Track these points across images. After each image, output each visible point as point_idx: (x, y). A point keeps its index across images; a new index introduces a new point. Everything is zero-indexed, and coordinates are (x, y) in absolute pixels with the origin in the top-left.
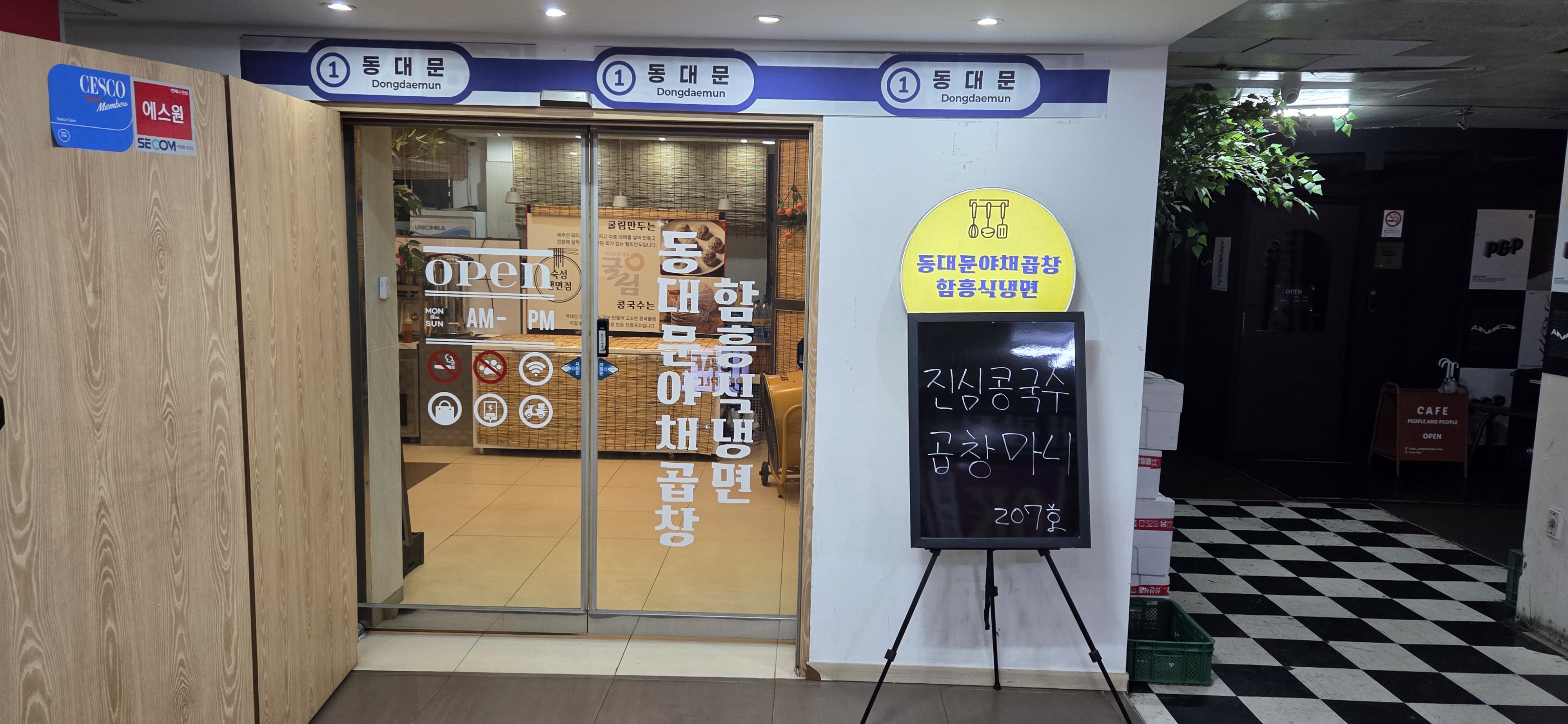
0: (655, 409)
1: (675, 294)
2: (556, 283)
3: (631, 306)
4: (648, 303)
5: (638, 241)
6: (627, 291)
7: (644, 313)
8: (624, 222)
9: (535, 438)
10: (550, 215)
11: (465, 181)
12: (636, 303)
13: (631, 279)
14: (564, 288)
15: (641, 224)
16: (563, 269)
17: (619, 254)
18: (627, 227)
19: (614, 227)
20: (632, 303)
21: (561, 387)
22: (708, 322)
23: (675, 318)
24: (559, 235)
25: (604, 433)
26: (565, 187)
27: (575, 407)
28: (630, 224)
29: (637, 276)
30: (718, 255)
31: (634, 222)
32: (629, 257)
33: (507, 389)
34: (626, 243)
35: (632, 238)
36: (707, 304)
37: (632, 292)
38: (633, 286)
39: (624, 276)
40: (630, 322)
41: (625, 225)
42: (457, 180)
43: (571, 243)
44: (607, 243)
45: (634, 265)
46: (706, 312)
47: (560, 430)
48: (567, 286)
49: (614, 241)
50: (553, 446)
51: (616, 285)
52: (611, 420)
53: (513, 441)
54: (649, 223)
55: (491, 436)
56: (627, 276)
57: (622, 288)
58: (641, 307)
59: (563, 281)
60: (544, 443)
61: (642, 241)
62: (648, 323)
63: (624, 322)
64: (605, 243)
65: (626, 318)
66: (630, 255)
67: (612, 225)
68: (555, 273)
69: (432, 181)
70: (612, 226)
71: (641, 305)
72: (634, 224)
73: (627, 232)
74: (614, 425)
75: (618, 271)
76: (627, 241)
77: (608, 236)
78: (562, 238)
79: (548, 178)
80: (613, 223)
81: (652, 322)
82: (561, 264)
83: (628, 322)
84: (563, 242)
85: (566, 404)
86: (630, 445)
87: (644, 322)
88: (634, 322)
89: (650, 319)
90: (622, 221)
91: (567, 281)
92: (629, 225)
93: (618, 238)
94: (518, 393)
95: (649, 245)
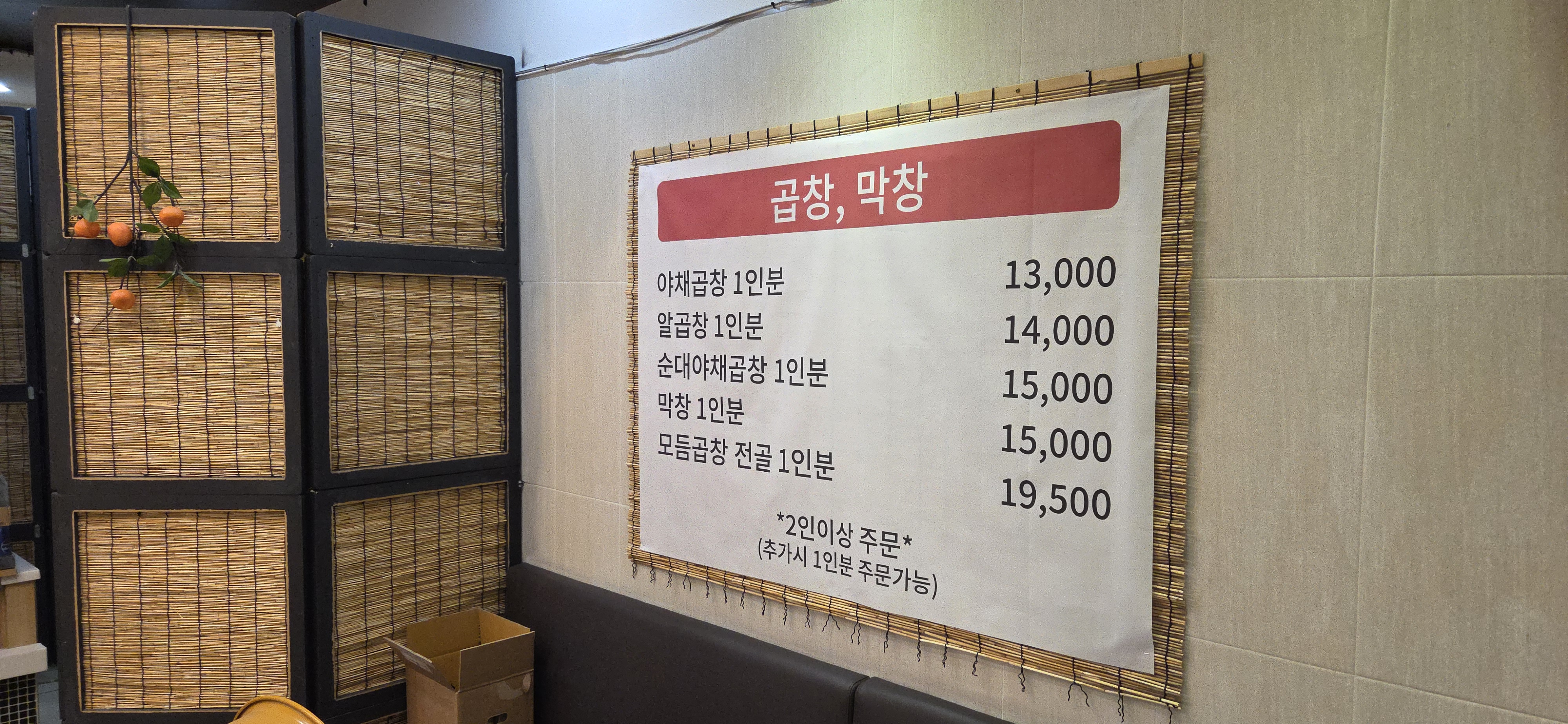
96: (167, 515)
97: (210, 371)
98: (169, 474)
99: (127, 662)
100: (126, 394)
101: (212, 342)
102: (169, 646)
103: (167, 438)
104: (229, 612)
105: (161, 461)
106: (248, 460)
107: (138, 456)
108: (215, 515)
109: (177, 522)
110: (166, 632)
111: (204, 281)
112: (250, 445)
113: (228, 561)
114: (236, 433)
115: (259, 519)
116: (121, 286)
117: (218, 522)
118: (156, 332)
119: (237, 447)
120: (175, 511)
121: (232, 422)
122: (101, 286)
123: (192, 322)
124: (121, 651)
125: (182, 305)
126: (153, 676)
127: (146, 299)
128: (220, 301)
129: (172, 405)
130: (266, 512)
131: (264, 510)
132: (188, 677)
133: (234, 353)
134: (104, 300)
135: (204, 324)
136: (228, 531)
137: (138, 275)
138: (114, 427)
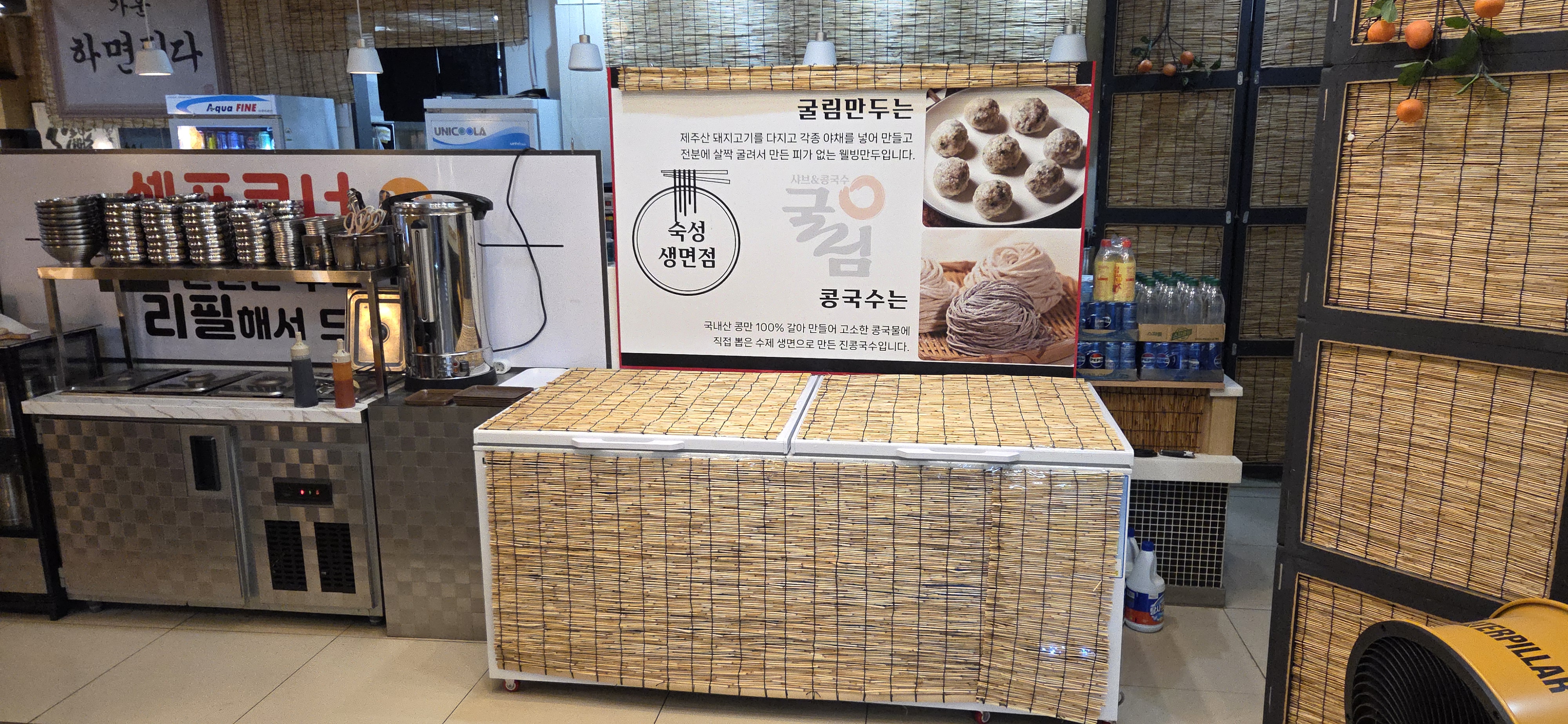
0: (942, 603)
1: (957, 271)
2: (681, 251)
3: (852, 301)
4: (892, 293)
5: (869, 146)
6: (843, 267)
7: (884, 315)
8: (838, 101)
9: (636, 663)
10: (661, 90)
11: (526, 45)
12: (864, 295)
13: (853, 237)
14: (699, 263)
15: (877, 104)
16: (697, 219)
17: (825, 180)
18: (843, 112)
19: (814, 113)
20: (854, 294)
21: (697, 539)
22: (1037, 337)
23: (955, 328)
24: (685, 137)
25: (810, 656)
26: (696, 44)
27: (734, 590)
28: (851, 103)
29: (866, 232)
30: (1069, 175)
31: (861, 100)
32: (849, 185)
33: (562, 542)
34: (842, 152)
35: (856, 139)
36: (1036, 294)
37: (854, 268)
38: (856, 255)
39: (835, 231)
40: (849, 338)
41: (838, 108)
42: (511, 44)
43: (712, 156)
44: (797, 154)
45: (858, 205)
46: (1032, 313)
47: (696, 645)
48: (705, 258)
49: (814, 148)
50: (682, 684)
51: (818, 252)
52: (828, 624)
53: (582, 668)
54: (897, 101)
55: (530, 656)
56: (842, 230)
57: (831, 261)
58: (875, 304)
59: (698, 246)
60: (659, 677)
61: (880, 146)
62: (892, 339)
63: (837, 338)
64: (791, 154)
65: (839, 329)
66: (851, 180)
67: (808, 109)
68: (677, 228)
69: (470, 49)
70: (808, 112)
71: (875, 298)
72: (862, 105)
73: (843, 125)
74: (833, 637)
75: (821, 221)
76: (845, 146)
77: (798, 136)
78: (692, 146)
79: (666, 30)
80: (810, 104)
81: (902, 337)
82: (690, 208)
83: (844, 337)
84: (695, 153)
85: (711, 582)
86: (877, 692)
87: (883, 337)
88: (859, 338)
89: (896, 331)
90: (833, 97)
91: (705, 245)
92: (848, 108)
93: (821, 140)
94: (590, 553)
95: (896, 154)
96: (1421, 358)
97: (1502, 195)
98: (1433, 313)
99: (1354, 506)
100: (1393, 219)
101: (1510, 161)
102: (1403, 501)
103: (1433, 272)
104: (1482, 482)
105: (1424, 297)
106: (1534, 307)
107: (1398, 290)
108: (1485, 368)
109: (1433, 368)
110: (1403, 486)
111: (1511, 84)
112: (1541, 289)
113: (1489, 423)
114: (1525, 273)
115: (1538, 380)
116: (1410, 95)
117: (1483, 376)
118: (1440, 149)
119: (1522, 290)
120: (1432, 355)
121: (1521, 260)
122: (1384, 97)
123: (1489, 136)
124: (1350, 492)
125: (1478, 115)
126: (1381, 528)
127: (1434, 110)
128: (1528, 109)
129: (1448, 234)
130: (1550, 374)
131: (1548, 371)
132: (1419, 539)
133: (1538, 173)
134: (1385, 112)
135: (1503, 139)
136: (1494, 389)
137: (1429, 81)
138: (1374, 255)
